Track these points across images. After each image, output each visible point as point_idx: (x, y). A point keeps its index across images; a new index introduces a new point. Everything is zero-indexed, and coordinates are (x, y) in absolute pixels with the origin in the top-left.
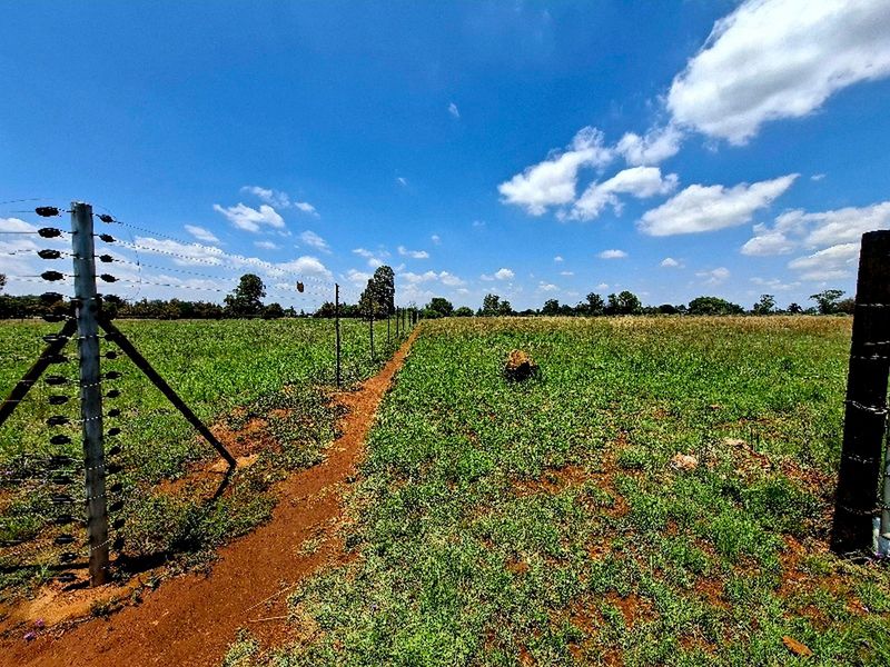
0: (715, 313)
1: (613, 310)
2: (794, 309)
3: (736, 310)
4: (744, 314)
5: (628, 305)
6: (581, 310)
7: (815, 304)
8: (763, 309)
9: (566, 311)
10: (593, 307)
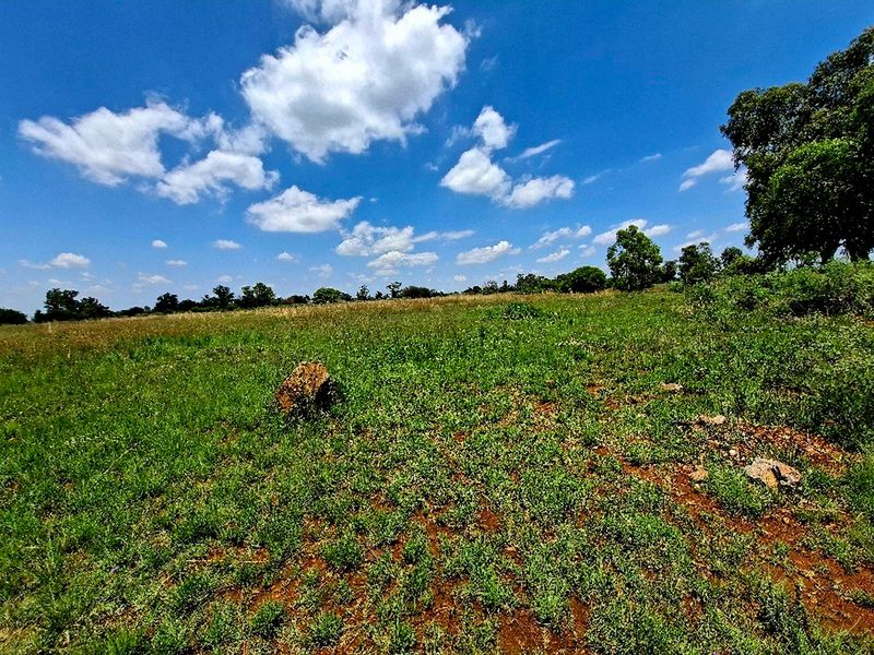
0: (333, 301)
1: (249, 302)
2: (379, 296)
3: (347, 298)
4: (353, 300)
5: (260, 298)
6: (208, 305)
7: (389, 292)
8: (362, 297)
9: (188, 306)
10: (223, 300)
